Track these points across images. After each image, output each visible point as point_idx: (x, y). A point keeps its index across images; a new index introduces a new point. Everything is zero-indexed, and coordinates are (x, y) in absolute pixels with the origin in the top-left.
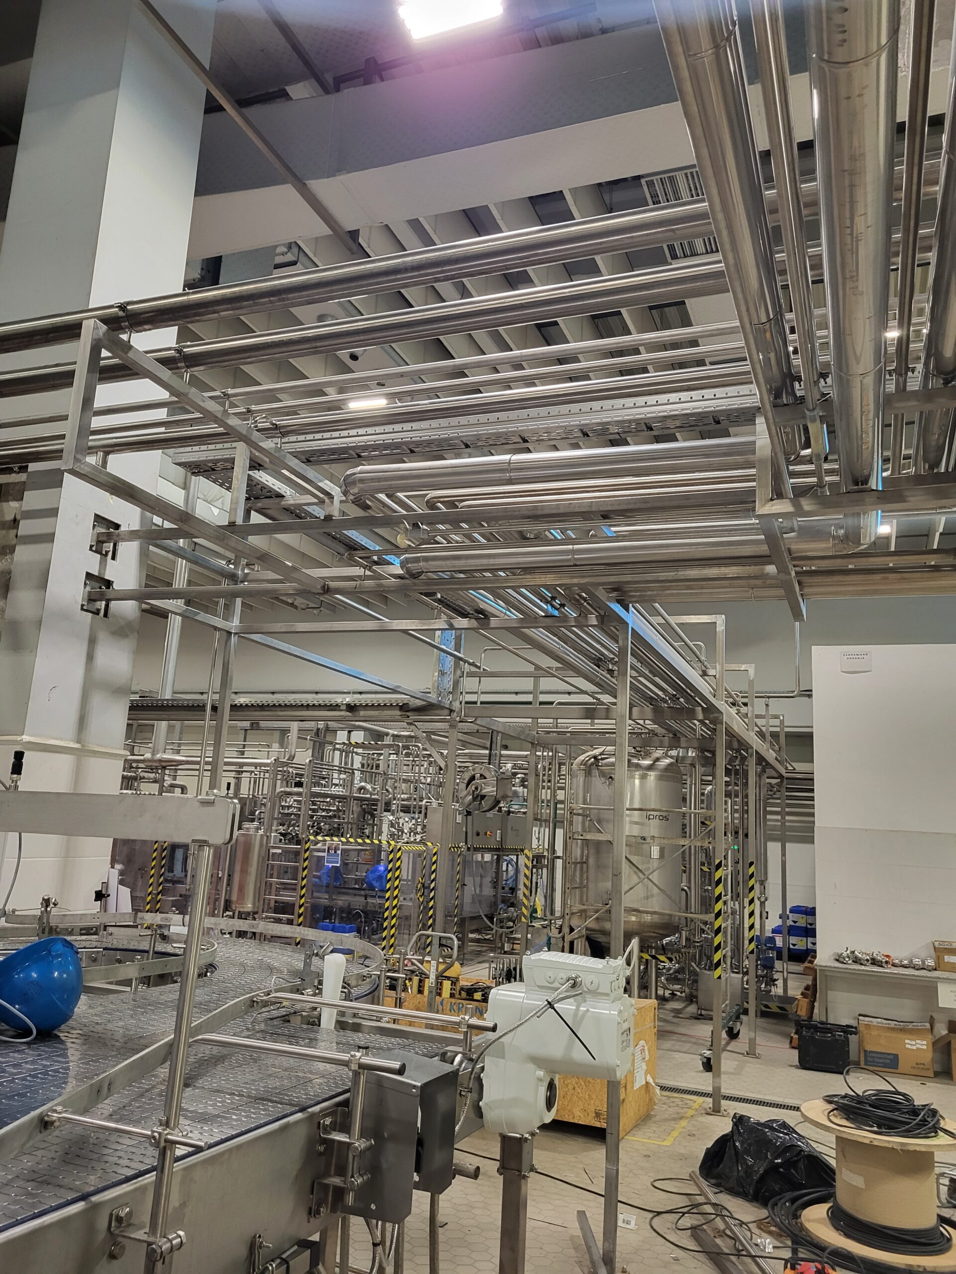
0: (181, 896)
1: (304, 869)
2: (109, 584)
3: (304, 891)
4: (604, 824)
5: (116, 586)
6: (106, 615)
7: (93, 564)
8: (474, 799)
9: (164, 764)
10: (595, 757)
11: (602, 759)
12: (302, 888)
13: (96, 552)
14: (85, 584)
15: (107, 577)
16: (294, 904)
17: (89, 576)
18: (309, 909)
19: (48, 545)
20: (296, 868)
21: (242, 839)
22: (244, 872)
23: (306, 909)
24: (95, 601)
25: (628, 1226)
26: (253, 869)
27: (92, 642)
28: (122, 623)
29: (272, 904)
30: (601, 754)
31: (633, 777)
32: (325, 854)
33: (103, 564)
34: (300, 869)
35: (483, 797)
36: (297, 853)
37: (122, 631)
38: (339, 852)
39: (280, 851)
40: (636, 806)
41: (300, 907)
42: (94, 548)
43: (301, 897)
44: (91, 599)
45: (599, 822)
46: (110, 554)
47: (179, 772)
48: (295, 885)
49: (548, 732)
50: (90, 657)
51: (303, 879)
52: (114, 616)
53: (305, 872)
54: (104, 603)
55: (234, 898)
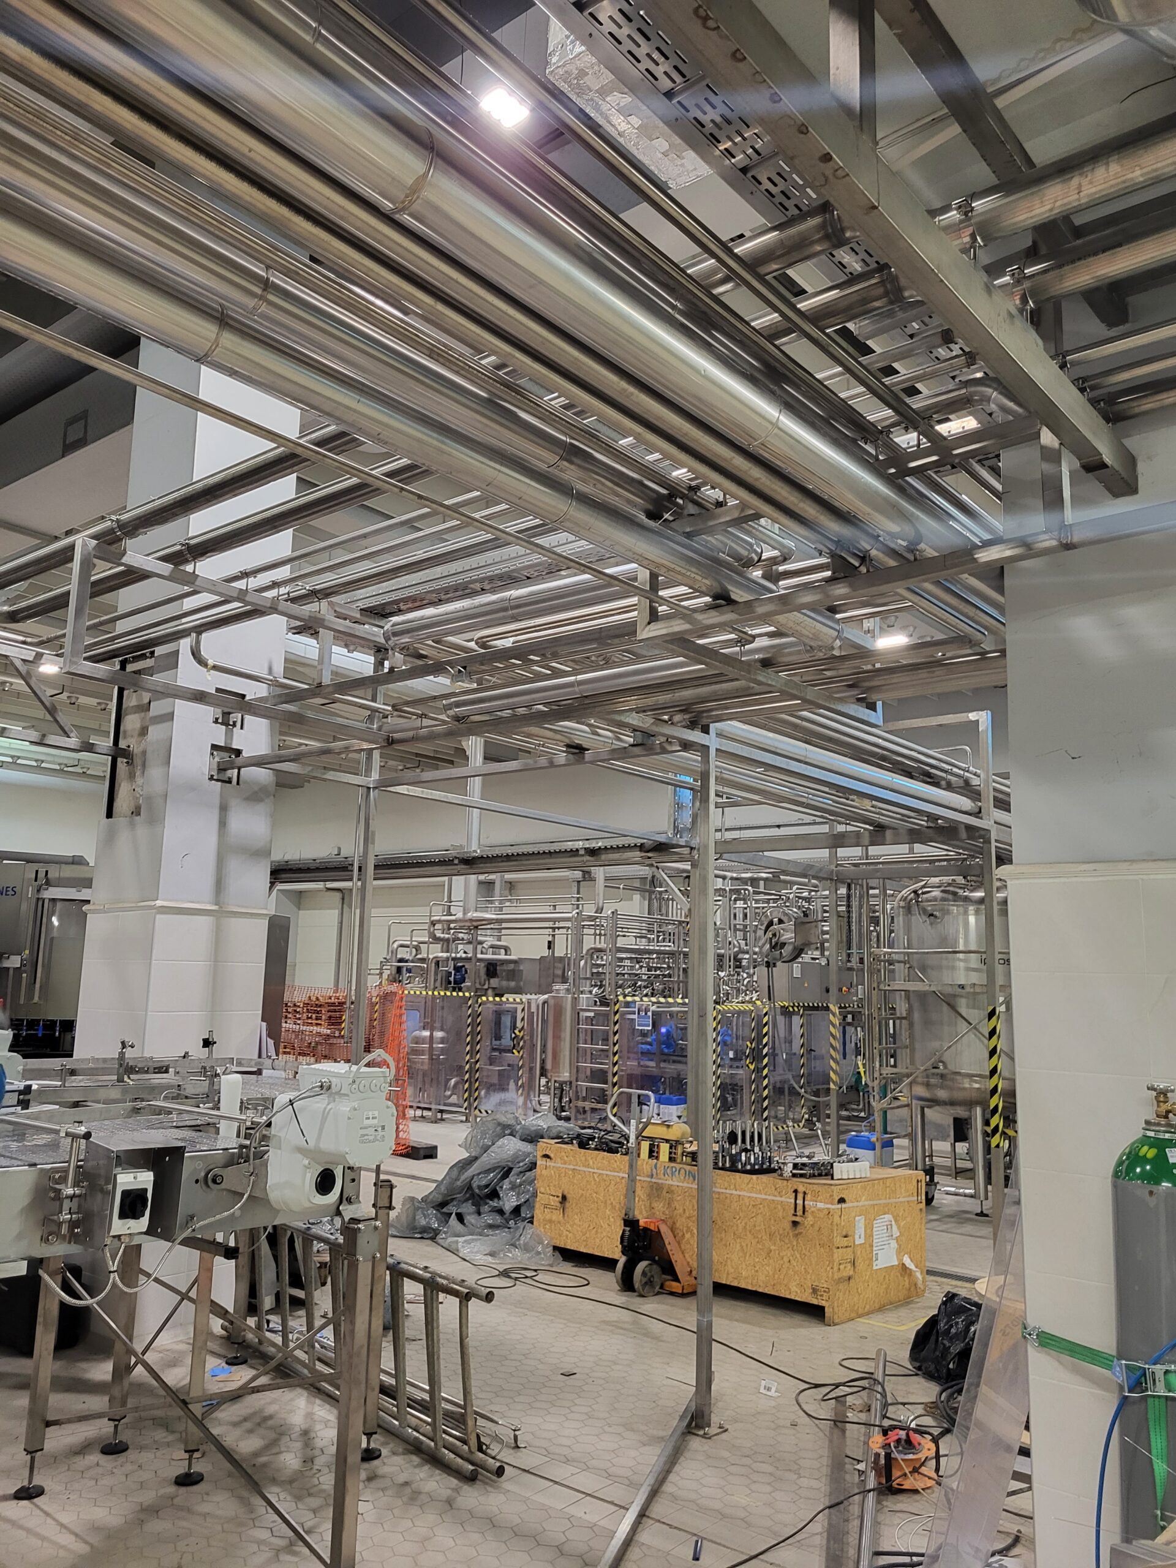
0: (509, 1065)
1: (615, 1034)
2: (238, 753)
3: (616, 1058)
4: (929, 971)
5: (245, 754)
6: (238, 783)
7: (219, 735)
8: (773, 947)
9: (475, 924)
10: (915, 892)
11: (923, 893)
12: (615, 1054)
13: (222, 724)
14: (212, 754)
15: (234, 746)
16: (606, 1072)
17: (215, 747)
18: (625, 1078)
19: (168, 724)
20: (607, 1032)
21: (551, 1002)
22: (557, 1037)
23: (621, 1077)
24: (225, 770)
25: (769, 1393)
26: (567, 1034)
27: (224, 809)
28: (256, 789)
29: (588, 1073)
30: (924, 887)
31: (966, 913)
32: (635, 1017)
33: (229, 735)
34: (611, 1034)
35: (783, 945)
36: (606, 1015)
37: (256, 795)
38: (650, 1014)
39: (592, 1014)
40: (973, 948)
41: (614, 1075)
42: (220, 720)
43: (615, 1064)
44: (221, 769)
45: (923, 969)
46: (239, 724)
47: (504, 932)
48: (607, 1051)
49: (855, 865)
50: (223, 824)
51: (615, 1044)
52: (246, 782)
53: (617, 1037)
54: (236, 771)
55: (549, 1066)
